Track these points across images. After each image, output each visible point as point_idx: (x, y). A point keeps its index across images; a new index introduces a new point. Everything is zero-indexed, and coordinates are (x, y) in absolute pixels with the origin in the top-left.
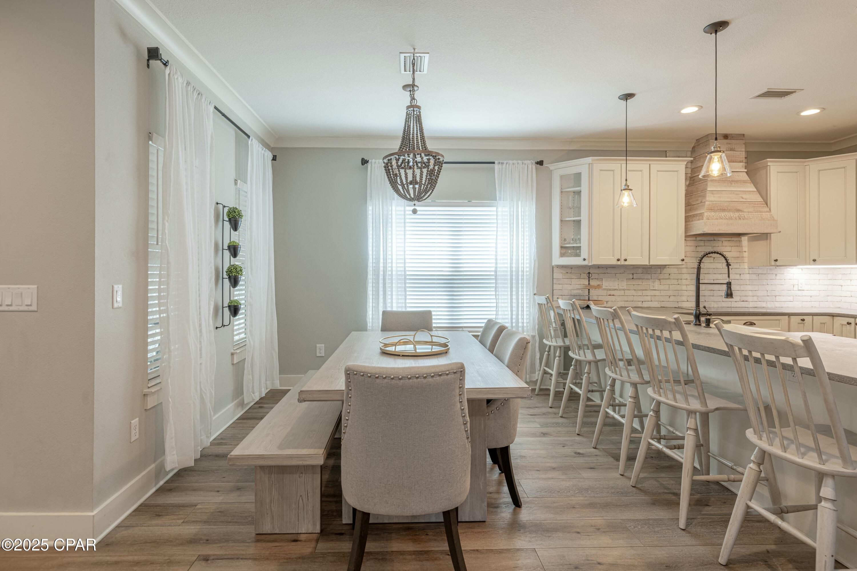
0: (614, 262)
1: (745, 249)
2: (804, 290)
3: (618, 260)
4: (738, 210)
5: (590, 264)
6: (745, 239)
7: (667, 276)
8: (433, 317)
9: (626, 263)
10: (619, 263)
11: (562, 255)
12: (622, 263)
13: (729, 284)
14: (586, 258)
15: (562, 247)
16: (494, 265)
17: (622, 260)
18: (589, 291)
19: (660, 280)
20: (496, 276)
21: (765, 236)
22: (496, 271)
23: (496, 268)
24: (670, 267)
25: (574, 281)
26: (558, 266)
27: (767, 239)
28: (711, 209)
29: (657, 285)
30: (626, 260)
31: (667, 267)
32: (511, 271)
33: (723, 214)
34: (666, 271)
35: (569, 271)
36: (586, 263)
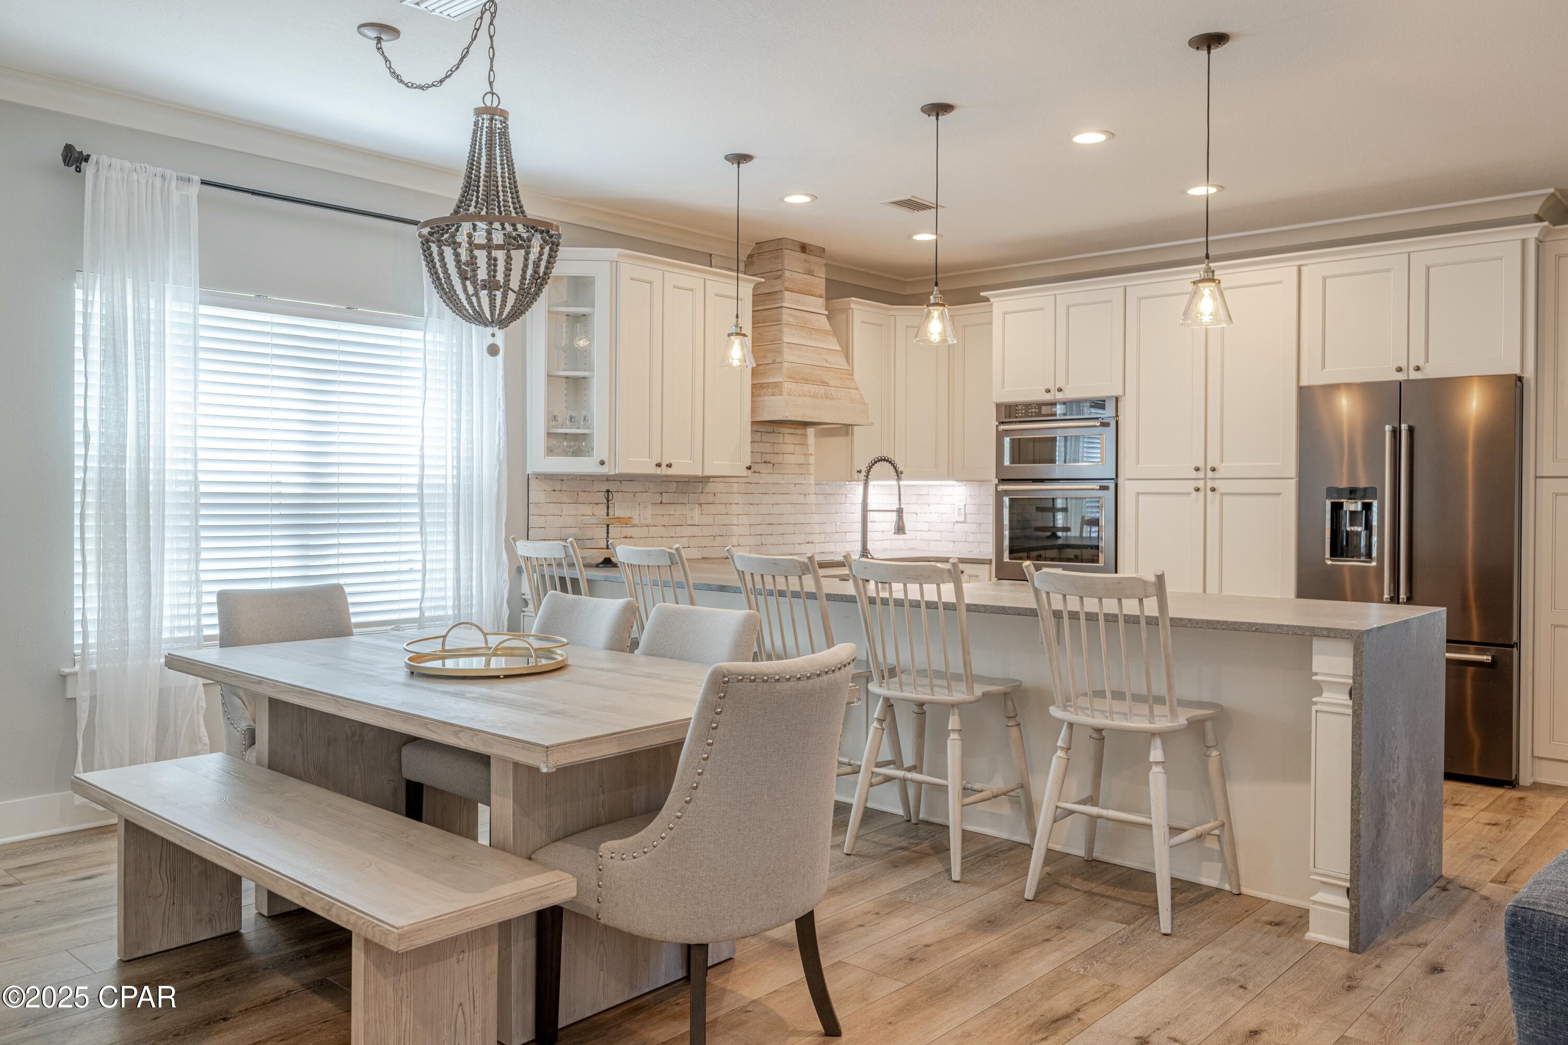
0: (652, 470)
1: (812, 450)
2: (875, 522)
3: (659, 465)
4: (824, 383)
5: (612, 473)
6: (811, 431)
7: (710, 498)
8: (350, 599)
9: (670, 472)
10: (658, 471)
11: (550, 451)
12: (664, 471)
13: (900, 511)
14: (606, 459)
15: (549, 435)
16: (416, 471)
17: (664, 465)
18: (608, 529)
19: (700, 504)
20: (421, 496)
21: (845, 429)
22: (421, 486)
23: (422, 477)
24: (716, 479)
25: (568, 509)
26: (538, 476)
27: (847, 434)
28: (792, 378)
29: (696, 515)
30: (669, 466)
31: (712, 480)
32: (457, 487)
33: (806, 387)
34: (710, 487)
35: (558, 486)
36: (604, 470)
